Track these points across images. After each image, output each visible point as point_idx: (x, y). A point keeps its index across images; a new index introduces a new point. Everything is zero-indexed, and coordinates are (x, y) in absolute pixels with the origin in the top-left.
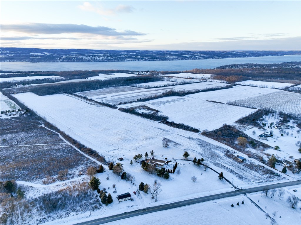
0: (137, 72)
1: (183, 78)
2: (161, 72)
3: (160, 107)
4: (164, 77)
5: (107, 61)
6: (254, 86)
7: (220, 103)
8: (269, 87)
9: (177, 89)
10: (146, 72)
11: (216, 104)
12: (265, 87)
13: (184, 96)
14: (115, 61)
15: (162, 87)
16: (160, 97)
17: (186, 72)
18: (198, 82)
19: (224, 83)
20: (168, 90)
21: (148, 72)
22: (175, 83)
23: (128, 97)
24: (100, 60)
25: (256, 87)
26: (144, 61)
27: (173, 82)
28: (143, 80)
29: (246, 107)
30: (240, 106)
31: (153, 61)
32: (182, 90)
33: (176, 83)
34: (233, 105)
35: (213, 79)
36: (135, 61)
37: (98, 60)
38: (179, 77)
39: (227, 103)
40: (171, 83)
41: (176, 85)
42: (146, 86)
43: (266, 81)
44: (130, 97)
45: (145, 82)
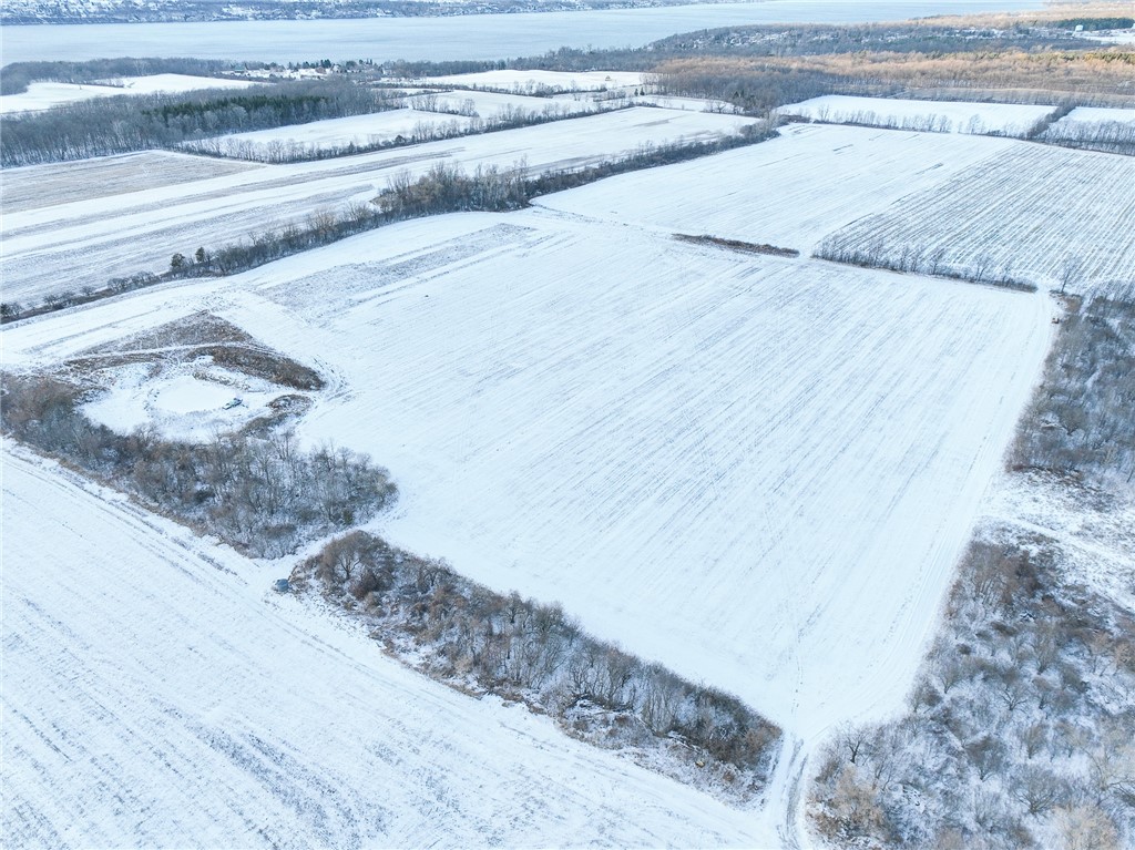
0: (267, 68)
1: (507, 92)
2: (394, 67)
4: (404, 90)
5: (127, 21)
6: (878, 127)
7: (769, 249)
8: (954, 129)
9: (473, 159)
10: (313, 66)
11: (749, 260)
12: (936, 127)
13: (525, 204)
14: (170, 21)
15: (388, 146)
16: (362, 222)
17: (521, 65)
18: (590, 114)
19: (720, 111)
20: (418, 168)
21: (328, 70)
22: (463, 123)
24: (87, 12)
25: (887, 127)
26: (318, 17)
27: (448, 118)
29: (957, 277)
30: (914, 270)
31: (363, 17)
32: (505, 164)
33: (468, 119)
34: (864, 265)
35: (657, 93)
36: (275, 17)
37: (79, 14)
38: (483, 90)
39: (819, 249)
40: (438, 121)
41: (472, 132)
42: (276, 146)
44: (137, 238)
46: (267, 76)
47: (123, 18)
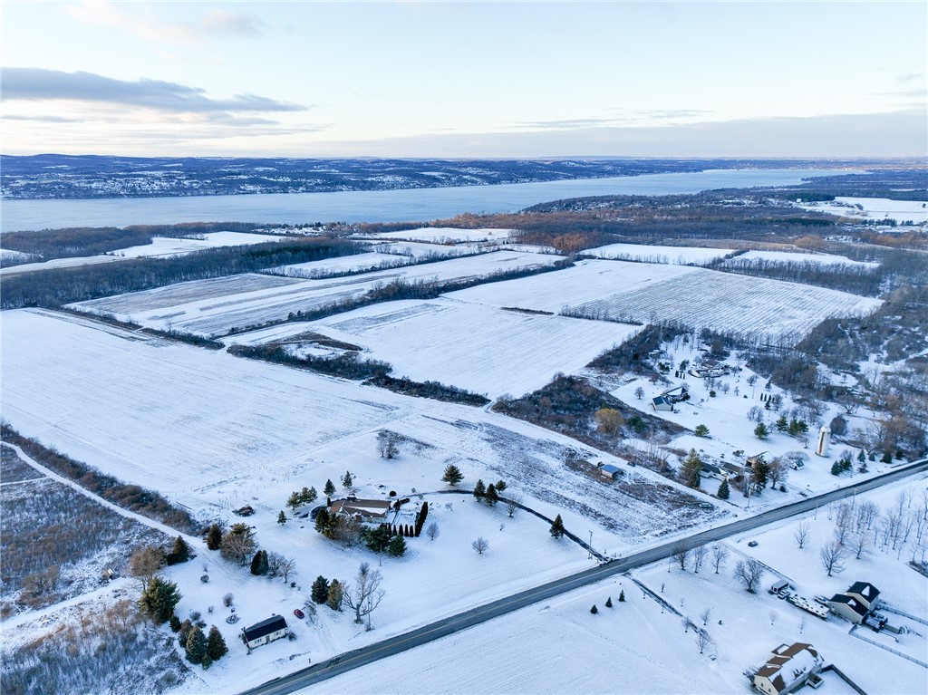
0: (284, 227)
1: (429, 242)
2: (360, 227)
3: (363, 334)
4: (371, 242)
5: (178, 195)
6: (632, 261)
7: (541, 312)
8: (671, 262)
9: (412, 276)
10: (311, 226)
11: (530, 316)
12: (662, 261)
13: (436, 296)
14: (206, 195)
15: (367, 271)
16: (363, 303)
17: (438, 225)
18: (475, 255)
19: (548, 253)
20: (386, 280)
21: (320, 228)
22: (406, 260)
23: (258, 310)
24: (152, 190)
25: (636, 261)
26: (303, 191)
27: (398, 257)
28: (303, 253)
29: (614, 321)
30: (598, 319)
31: (333, 191)
32: (427, 279)
33: (408, 258)
34: (578, 317)
35: (517, 243)
36: (275, 192)
37: (148, 191)
38: (416, 241)
39: (560, 311)
40: (393, 259)
41: (410, 264)
42: (315, 271)
43: (663, 245)
44: (266, 309)
45: (311, 259)
46: (285, 232)
47: (176, 193)
